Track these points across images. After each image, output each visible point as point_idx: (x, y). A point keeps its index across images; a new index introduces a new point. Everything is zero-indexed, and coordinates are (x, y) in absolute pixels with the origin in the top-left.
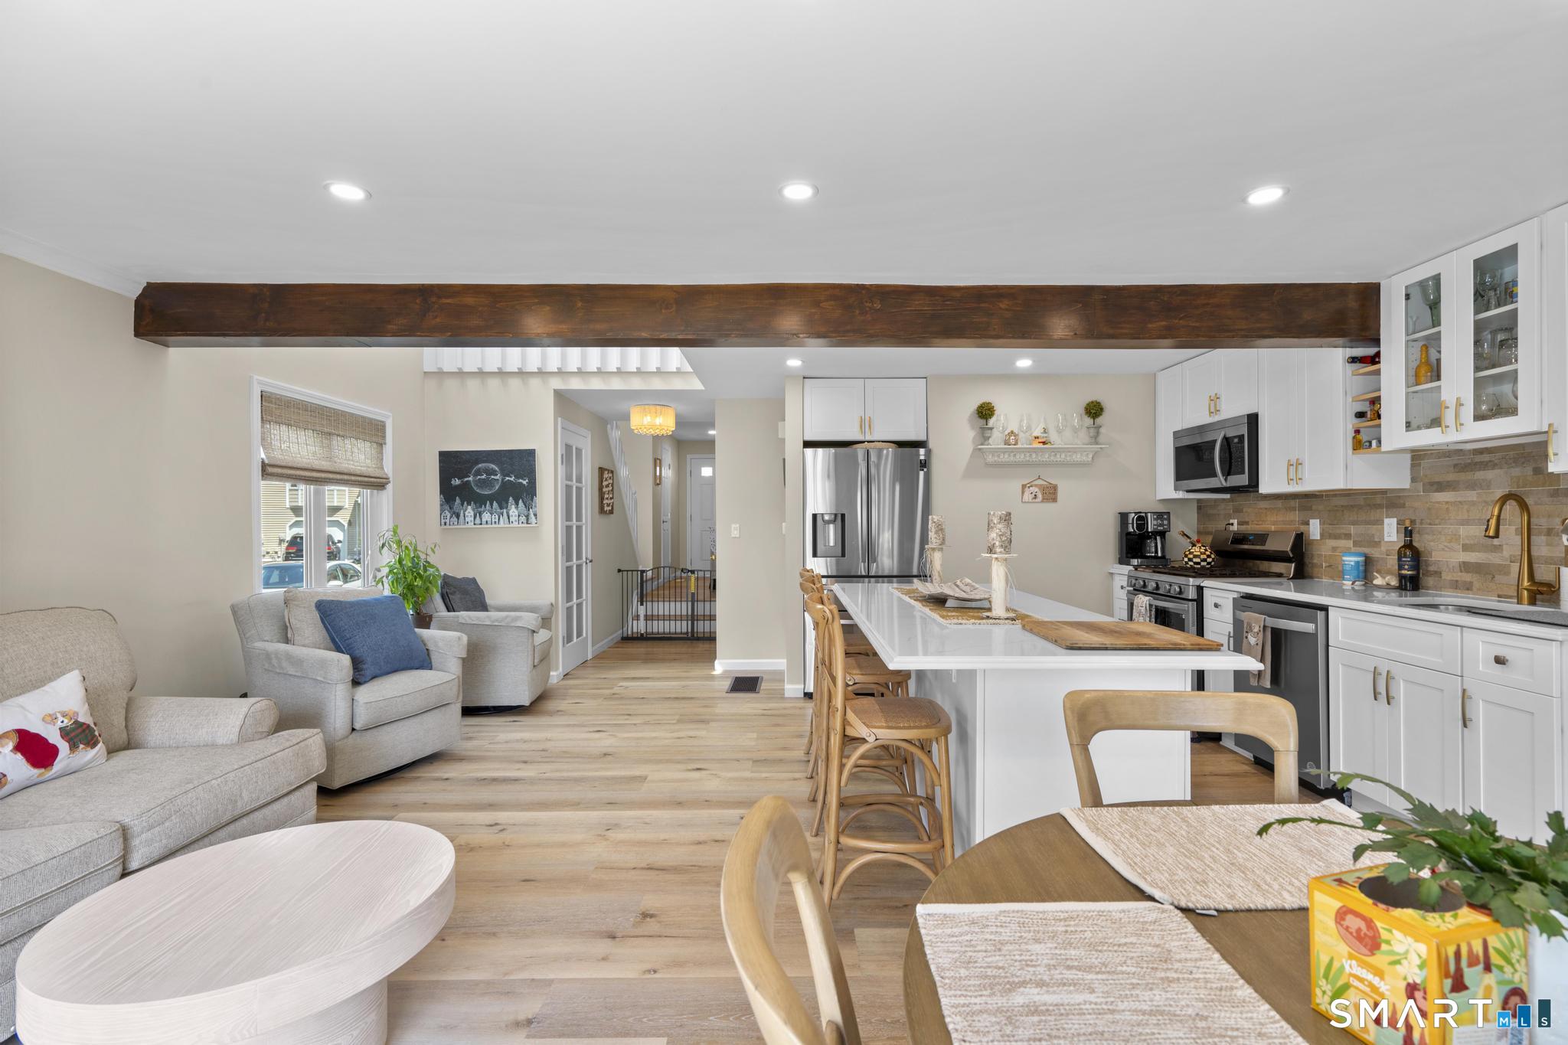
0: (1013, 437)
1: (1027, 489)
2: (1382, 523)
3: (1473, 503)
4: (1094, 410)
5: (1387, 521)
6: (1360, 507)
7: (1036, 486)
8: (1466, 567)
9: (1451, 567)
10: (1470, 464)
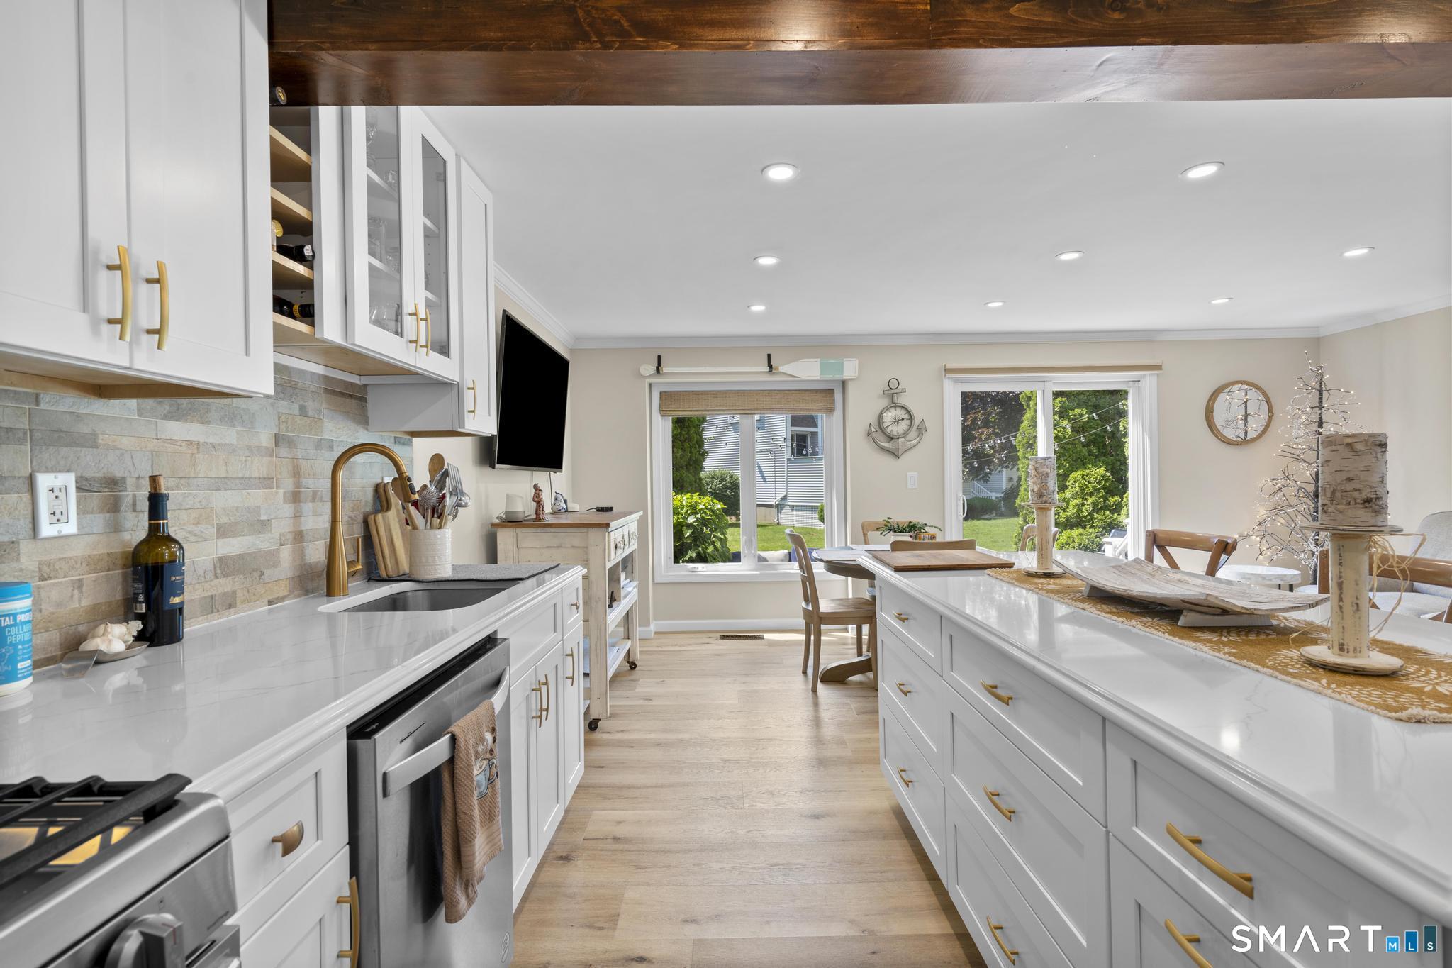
2: (28, 484)
5: (45, 480)
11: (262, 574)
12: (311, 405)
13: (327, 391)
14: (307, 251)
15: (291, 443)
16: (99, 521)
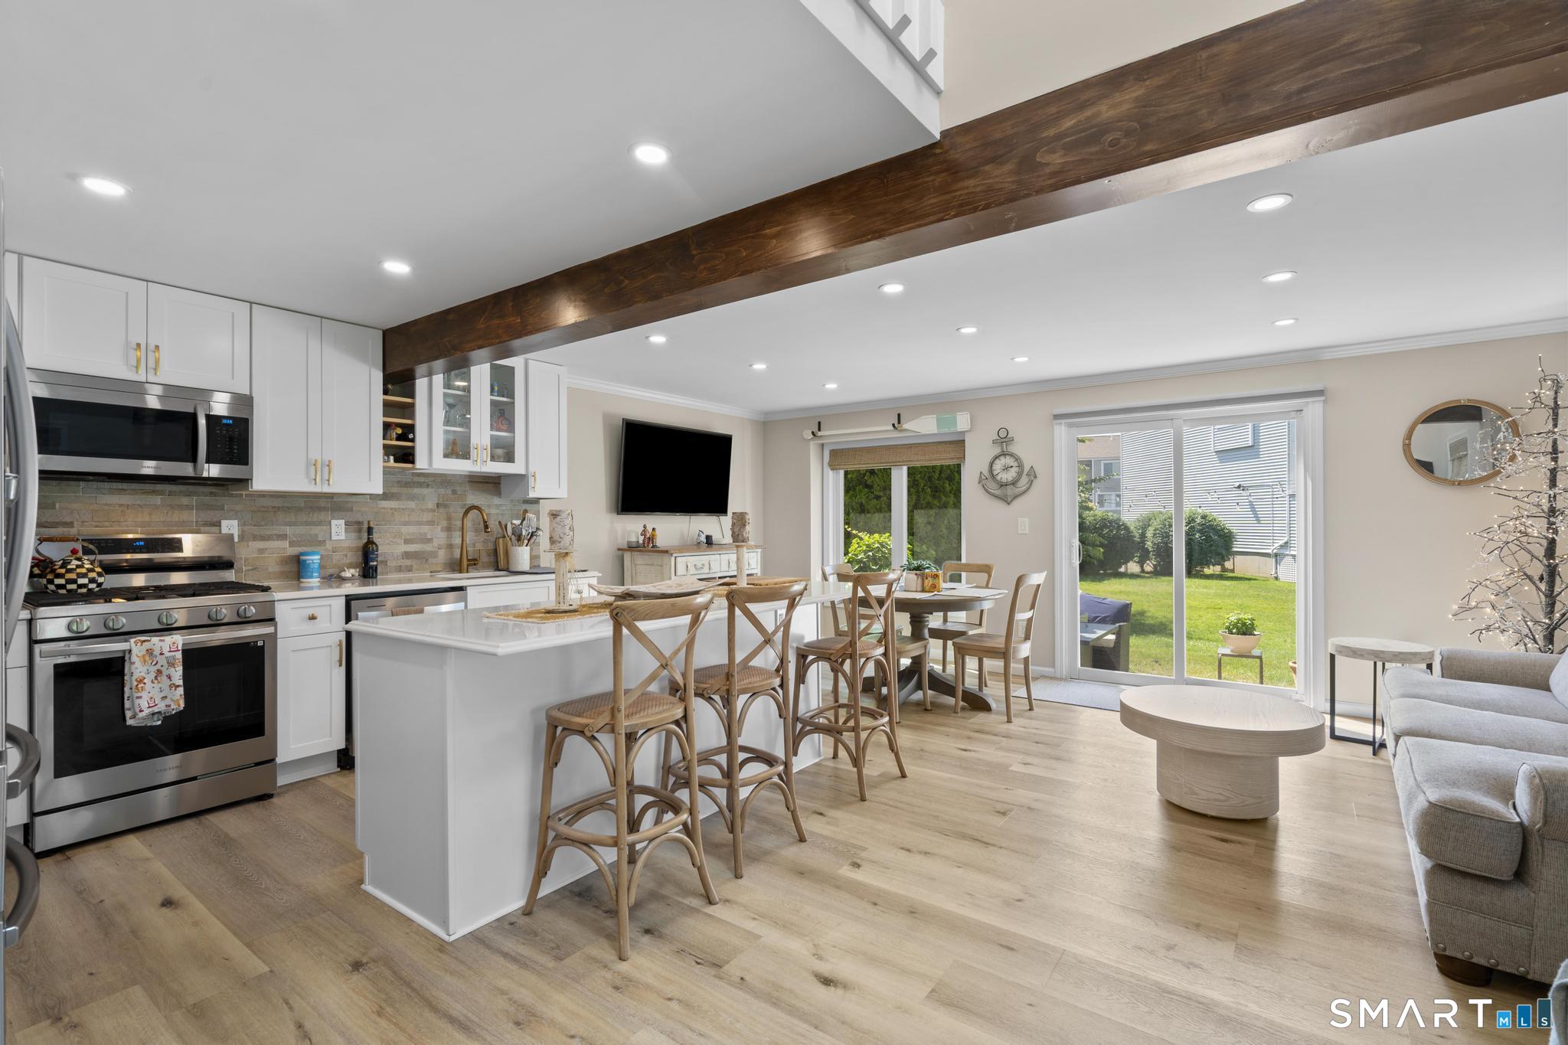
2: (330, 524)
5: (334, 522)
6: (299, 510)
8: (407, 555)
9: (395, 557)
11: (427, 560)
12: (459, 489)
13: (469, 482)
14: (411, 436)
15: (446, 506)
16: (353, 535)
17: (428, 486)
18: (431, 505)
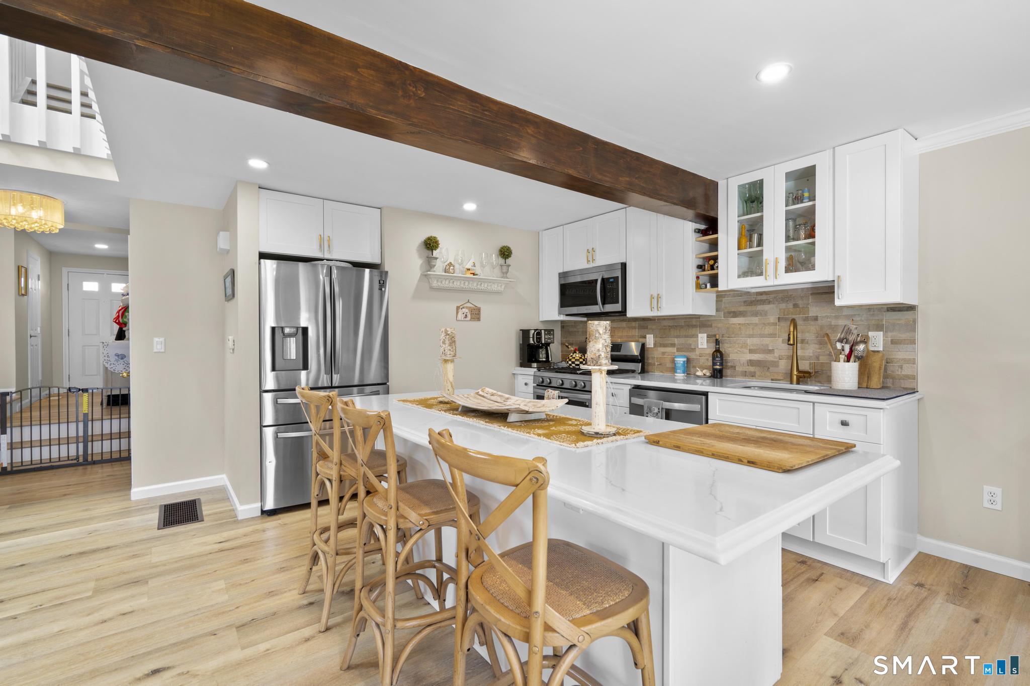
0: (452, 268)
1: (460, 309)
2: (697, 336)
3: (756, 325)
4: (505, 253)
5: (700, 335)
6: (682, 327)
7: (467, 307)
8: (751, 363)
9: (742, 363)
10: (754, 301)
12: (800, 302)
16: (709, 345)
17: (769, 303)
18: (772, 319)
